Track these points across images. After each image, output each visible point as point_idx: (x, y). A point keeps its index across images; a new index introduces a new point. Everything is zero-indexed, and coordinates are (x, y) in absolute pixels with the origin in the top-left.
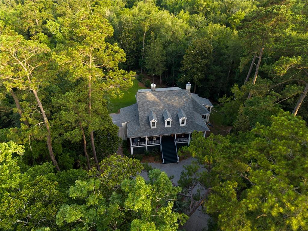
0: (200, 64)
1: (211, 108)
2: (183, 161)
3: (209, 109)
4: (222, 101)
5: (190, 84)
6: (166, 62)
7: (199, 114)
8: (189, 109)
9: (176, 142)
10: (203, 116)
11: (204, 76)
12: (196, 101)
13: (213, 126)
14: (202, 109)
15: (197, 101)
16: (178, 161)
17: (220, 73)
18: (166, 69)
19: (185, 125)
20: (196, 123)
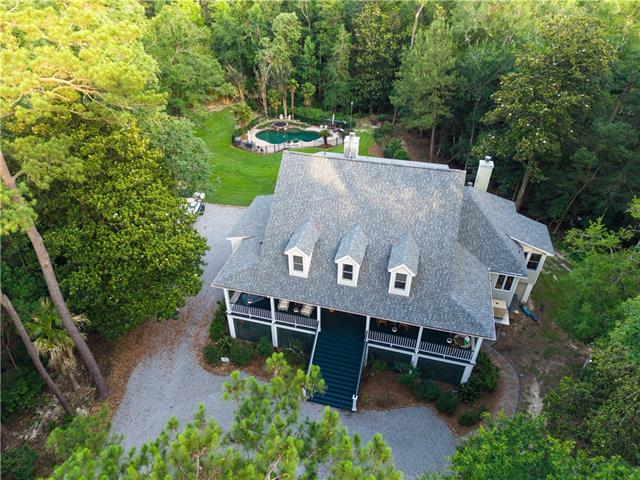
0: (550, 106)
1: (543, 259)
2: (374, 413)
3: (536, 258)
4: (579, 242)
5: (492, 164)
6: (451, 94)
7: (484, 268)
8: (440, 243)
9: (370, 342)
10: (501, 278)
11: (556, 147)
12: (487, 223)
13: (539, 322)
14: (503, 256)
15: (493, 221)
16: (354, 409)
17: (622, 147)
18: (448, 114)
19: (406, 292)
20: (454, 298)
